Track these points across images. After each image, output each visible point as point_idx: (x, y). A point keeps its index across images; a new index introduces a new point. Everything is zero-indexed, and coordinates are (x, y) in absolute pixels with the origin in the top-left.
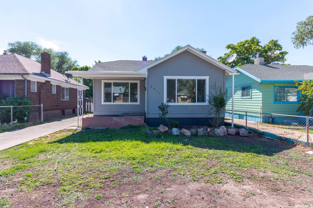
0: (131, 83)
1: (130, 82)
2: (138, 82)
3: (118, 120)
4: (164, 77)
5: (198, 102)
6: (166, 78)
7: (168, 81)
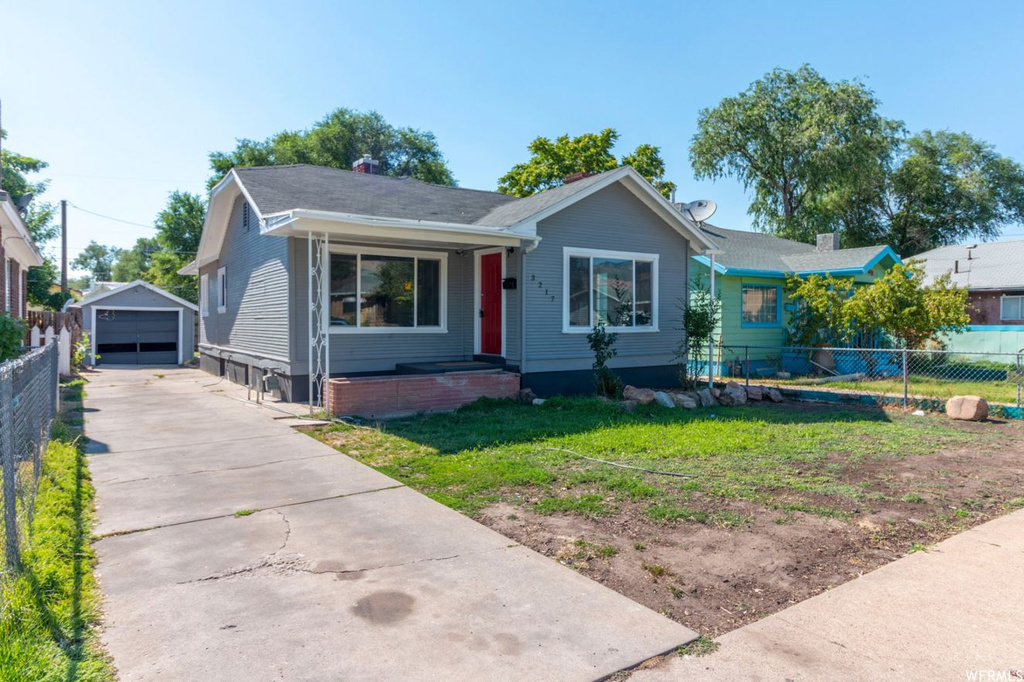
0: (419, 261)
1: (416, 255)
2: (443, 258)
3: (450, 384)
4: (565, 249)
5: (637, 323)
6: (569, 252)
7: (574, 261)
